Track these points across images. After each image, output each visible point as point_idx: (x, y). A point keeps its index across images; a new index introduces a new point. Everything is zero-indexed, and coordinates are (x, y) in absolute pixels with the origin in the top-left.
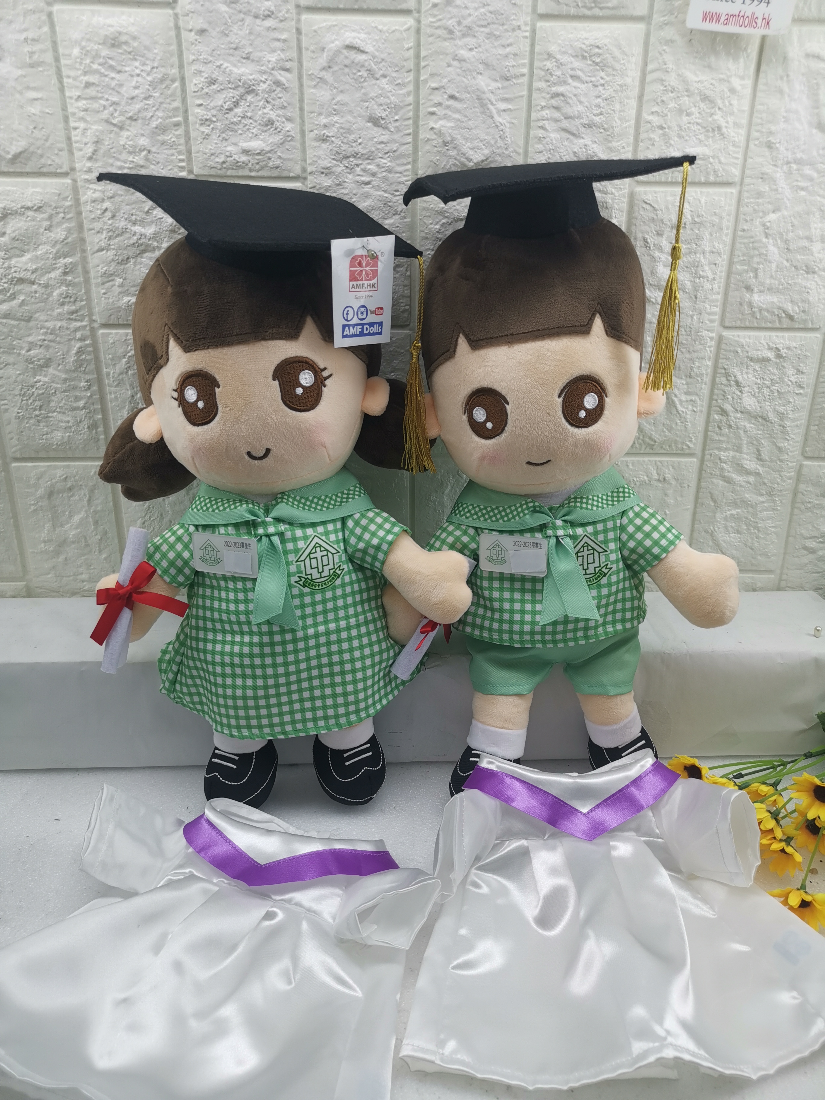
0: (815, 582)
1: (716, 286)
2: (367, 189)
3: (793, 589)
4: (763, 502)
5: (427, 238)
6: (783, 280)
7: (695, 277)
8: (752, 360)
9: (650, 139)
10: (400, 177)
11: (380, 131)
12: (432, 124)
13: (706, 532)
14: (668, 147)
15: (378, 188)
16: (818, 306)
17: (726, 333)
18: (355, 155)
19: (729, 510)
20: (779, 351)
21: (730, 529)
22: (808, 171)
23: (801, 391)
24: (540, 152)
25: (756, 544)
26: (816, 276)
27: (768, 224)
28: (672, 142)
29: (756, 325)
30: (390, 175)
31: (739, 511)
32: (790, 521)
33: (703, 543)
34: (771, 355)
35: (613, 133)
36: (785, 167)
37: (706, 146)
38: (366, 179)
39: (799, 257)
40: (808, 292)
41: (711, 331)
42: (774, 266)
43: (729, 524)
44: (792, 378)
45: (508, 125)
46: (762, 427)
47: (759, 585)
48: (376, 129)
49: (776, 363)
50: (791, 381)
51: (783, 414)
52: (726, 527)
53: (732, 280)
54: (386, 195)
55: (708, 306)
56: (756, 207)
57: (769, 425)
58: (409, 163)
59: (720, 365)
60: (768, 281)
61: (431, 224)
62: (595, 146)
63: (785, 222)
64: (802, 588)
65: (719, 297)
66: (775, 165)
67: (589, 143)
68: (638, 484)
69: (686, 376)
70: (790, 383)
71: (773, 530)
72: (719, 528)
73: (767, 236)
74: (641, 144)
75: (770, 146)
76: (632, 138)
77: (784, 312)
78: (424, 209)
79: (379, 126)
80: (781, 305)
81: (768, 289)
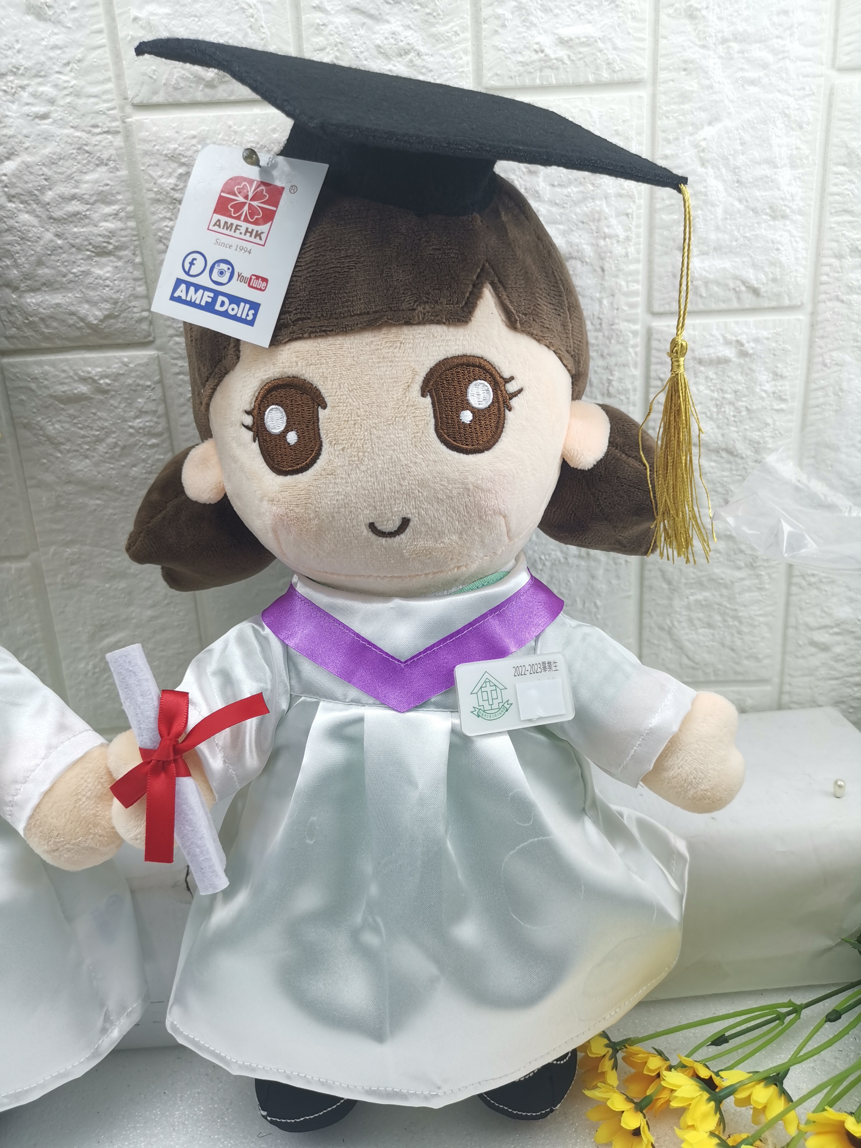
0: (833, 694)
1: (632, 250)
2: (45, 125)
3: (802, 705)
4: (742, 579)
5: (158, 201)
6: (736, 233)
7: (597, 238)
8: (700, 362)
9: (498, 17)
10: (96, 104)
11: (50, 28)
12: (134, 12)
13: (661, 628)
14: (528, 28)
15: (62, 123)
16: (796, 271)
17: (658, 324)
18: (15, 71)
19: (692, 594)
20: (742, 345)
21: (697, 622)
22: (757, 52)
23: (783, 406)
24: (322, 49)
25: (739, 643)
26: (788, 222)
27: (703, 144)
28: (532, 18)
29: (702, 307)
30: (81, 101)
31: (707, 594)
32: (787, 605)
33: (658, 645)
34: (730, 353)
35: (434, 10)
36: (720, 47)
37: (590, 22)
38: (41, 109)
39: (758, 194)
40: (778, 249)
41: (634, 321)
42: (719, 211)
43: (694, 615)
44: (767, 387)
45: (259, 6)
46: (728, 466)
47: (749, 702)
48: (42, 25)
49: (740, 365)
50: (765, 391)
51: (759, 443)
52: (690, 620)
53: (657, 238)
54: (78, 134)
55: (623, 283)
56: (681, 118)
57: (739, 461)
58: (109, 80)
59: (653, 374)
60: (713, 236)
61: (161, 177)
62: (409, 33)
63: (729, 138)
64: (814, 704)
65: (640, 267)
66: (704, 47)
67: (400, 29)
68: (548, 564)
69: (603, 395)
70: (764, 394)
71: (762, 619)
72: (679, 622)
73: (703, 163)
74: (485, 26)
75: (692, 14)
76: (469, 17)
77: (744, 283)
78: (146, 153)
79: (45, 20)
80: (737, 273)
81: (715, 249)
